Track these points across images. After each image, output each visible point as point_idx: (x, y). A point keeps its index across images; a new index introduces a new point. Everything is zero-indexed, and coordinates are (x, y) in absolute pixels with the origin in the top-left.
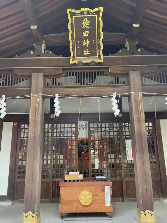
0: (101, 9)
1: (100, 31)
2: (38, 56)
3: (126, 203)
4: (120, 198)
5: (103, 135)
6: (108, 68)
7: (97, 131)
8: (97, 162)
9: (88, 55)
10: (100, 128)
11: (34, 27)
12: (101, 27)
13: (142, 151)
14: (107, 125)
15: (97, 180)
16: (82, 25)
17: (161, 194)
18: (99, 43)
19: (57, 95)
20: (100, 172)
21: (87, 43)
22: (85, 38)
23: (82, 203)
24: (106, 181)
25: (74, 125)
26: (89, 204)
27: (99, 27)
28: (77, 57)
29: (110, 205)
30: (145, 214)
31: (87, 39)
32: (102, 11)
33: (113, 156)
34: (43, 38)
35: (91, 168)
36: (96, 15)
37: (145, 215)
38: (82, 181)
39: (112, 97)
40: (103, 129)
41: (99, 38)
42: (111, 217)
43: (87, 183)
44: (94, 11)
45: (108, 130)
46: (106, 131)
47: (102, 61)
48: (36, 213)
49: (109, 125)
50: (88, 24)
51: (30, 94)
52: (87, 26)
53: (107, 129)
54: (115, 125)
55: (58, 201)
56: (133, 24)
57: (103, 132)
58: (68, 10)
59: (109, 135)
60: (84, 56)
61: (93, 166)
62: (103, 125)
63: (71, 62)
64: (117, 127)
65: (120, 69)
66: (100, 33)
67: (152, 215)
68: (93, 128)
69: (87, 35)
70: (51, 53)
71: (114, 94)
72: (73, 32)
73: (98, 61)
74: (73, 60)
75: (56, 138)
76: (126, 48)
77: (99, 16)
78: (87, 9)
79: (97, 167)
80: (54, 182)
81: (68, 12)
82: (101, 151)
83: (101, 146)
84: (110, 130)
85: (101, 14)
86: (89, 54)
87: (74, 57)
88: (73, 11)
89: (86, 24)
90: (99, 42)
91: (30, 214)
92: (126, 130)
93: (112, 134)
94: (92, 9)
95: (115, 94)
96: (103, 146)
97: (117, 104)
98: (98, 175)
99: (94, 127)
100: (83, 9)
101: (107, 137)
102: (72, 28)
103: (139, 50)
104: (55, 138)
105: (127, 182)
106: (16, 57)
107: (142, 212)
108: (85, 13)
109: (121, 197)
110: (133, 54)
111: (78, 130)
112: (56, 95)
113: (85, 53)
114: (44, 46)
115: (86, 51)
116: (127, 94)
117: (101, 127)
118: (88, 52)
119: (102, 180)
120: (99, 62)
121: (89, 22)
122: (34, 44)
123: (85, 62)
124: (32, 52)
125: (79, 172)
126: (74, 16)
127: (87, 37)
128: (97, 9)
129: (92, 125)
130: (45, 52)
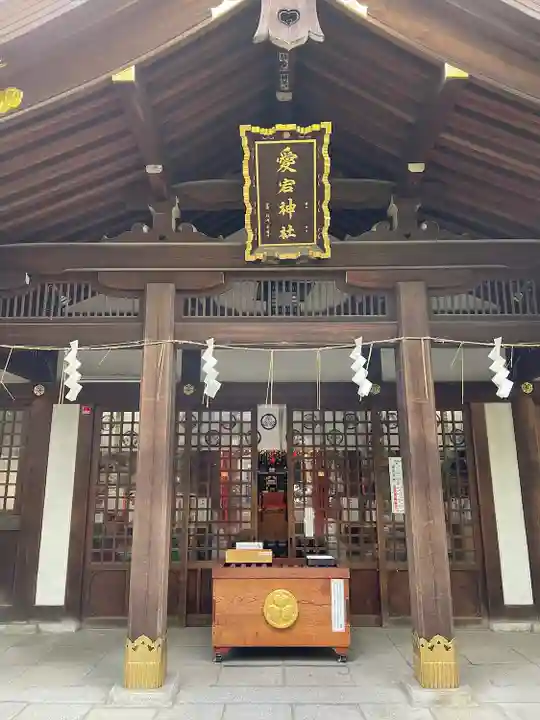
0: (327, 126)
1: (323, 180)
2: (162, 239)
3: (388, 630)
4: (373, 617)
5: (327, 443)
6: (343, 273)
7: (311, 431)
8: (309, 517)
9: (291, 240)
10: (318, 426)
11: (154, 169)
12: (327, 170)
13: (426, 488)
14: (339, 416)
15: (310, 563)
16: (279, 165)
17: (482, 607)
18: (321, 210)
19: (210, 343)
20: (319, 544)
21: (288, 209)
22: (285, 197)
23: (271, 622)
24: (335, 566)
25: (247, 416)
26: (289, 624)
27: (320, 171)
28: (263, 243)
29: (342, 629)
30: (430, 645)
31: (290, 200)
32: (329, 131)
33: (355, 502)
34: (175, 192)
35: (293, 535)
36: (314, 141)
37: (431, 648)
38: (269, 565)
39: (354, 347)
40: (329, 428)
41: (321, 197)
42: (345, 659)
43: (286, 571)
44: (308, 130)
45: (342, 431)
46: (335, 433)
47: (328, 255)
48: (160, 641)
49: (345, 415)
50: (294, 162)
51: (142, 337)
52: (291, 166)
53: (340, 427)
54: (360, 415)
55: (209, 623)
56: (410, 165)
57: (328, 434)
58: (243, 129)
59: (343, 443)
60: (280, 241)
61: (300, 528)
62: (328, 416)
63: (249, 258)
64: (365, 422)
65: (374, 275)
66: (323, 185)
67: (447, 649)
68: (300, 425)
69: (291, 190)
70: (195, 230)
71: (356, 340)
72: (253, 182)
73: (318, 254)
74: (252, 253)
75: (199, 449)
76: (390, 220)
77: (320, 143)
78: (292, 127)
79: (309, 532)
80: (192, 571)
81: (242, 133)
82: (322, 487)
83: (321, 474)
84: (348, 431)
85: (327, 140)
86: (294, 235)
87: (255, 244)
88: (256, 130)
89: (287, 161)
90: (319, 207)
91: (143, 643)
92: (392, 431)
93: (351, 440)
94: (305, 125)
95: (359, 342)
96: (327, 475)
97: (365, 366)
98: (311, 553)
99: (302, 422)
100: (279, 127)
101: (339, 449)
102: (252, 173)
103: (425, 226)
104: (195, 449)
105: (392, 573)
106: (104, 241)
107: (422, 641)
108: (287, 135)
109: (374, 614)
110: (408, 237)
111: (260, 428)
112: (207, 342)
113: (284, 234)
114: (175, 212)
115: (287, 229)
116: (392, 341)
117: (323, 423)
118: (292, 232)
119: (322, 564)
120: (319, 259)
121: (295, 156)
122: (151, 208)
123: (283, 257)
124: (145, 229)
125: (261, 544)
126: (257, 143)
127: (289, 195)
128: (316, 127)
129: (297, 416)
130: (180, 228)
